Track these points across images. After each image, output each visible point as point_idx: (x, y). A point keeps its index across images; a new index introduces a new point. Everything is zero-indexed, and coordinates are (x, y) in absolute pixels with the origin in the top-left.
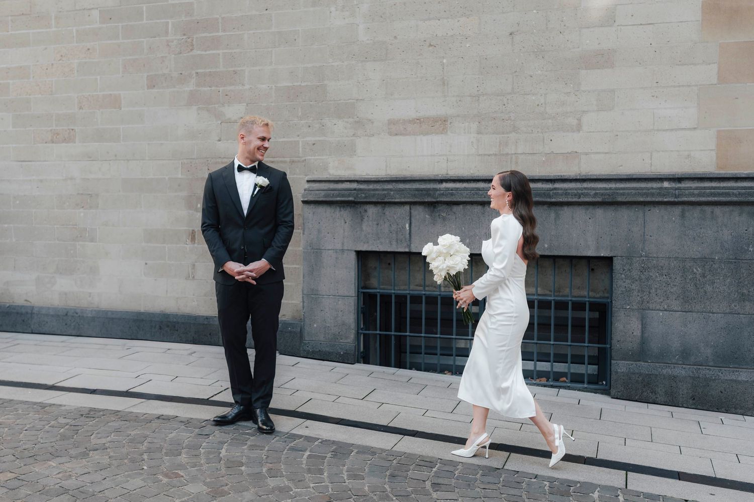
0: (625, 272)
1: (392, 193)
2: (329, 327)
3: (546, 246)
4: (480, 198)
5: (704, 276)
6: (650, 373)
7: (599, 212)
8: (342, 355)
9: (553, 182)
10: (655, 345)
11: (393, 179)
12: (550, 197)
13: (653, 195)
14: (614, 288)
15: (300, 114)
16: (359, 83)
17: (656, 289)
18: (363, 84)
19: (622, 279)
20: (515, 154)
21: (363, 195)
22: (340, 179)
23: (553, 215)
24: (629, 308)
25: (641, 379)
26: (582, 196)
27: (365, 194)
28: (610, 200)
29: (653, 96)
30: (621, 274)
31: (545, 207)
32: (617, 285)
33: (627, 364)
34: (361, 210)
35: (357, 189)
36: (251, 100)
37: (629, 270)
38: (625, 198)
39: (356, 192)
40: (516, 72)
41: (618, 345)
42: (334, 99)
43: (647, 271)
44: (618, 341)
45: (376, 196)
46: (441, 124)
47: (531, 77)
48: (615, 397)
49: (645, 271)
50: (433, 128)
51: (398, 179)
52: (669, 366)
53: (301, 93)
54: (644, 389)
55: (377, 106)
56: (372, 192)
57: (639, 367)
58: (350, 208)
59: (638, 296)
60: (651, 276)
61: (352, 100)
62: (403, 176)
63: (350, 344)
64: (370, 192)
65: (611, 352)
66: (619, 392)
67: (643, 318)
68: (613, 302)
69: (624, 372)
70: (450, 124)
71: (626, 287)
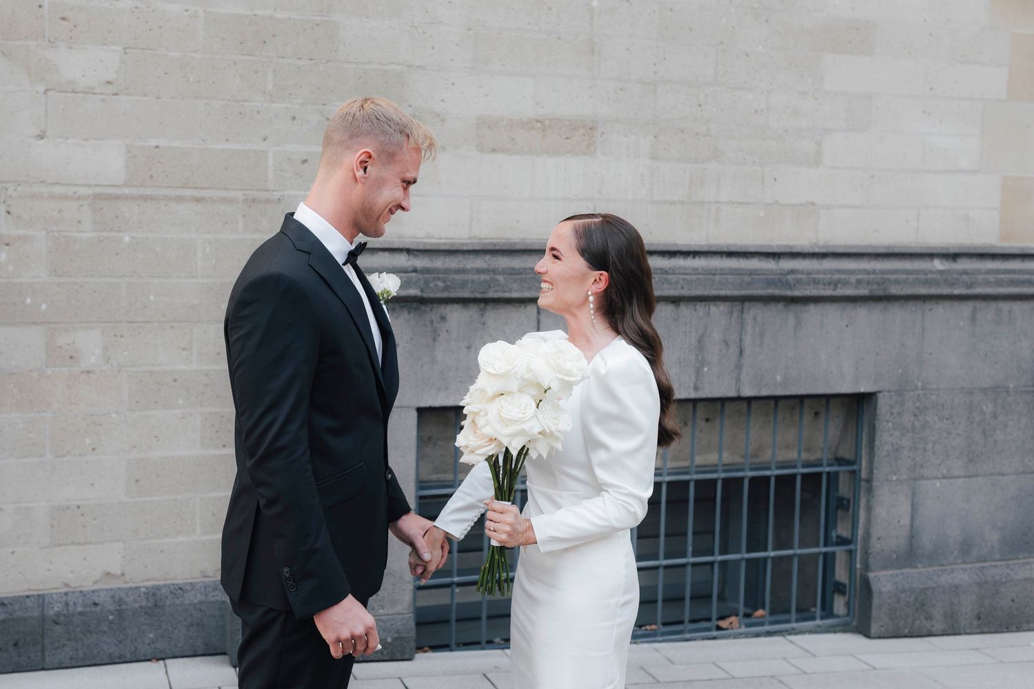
1: (501, 278)
3: (779, 378)
4: (675, 289)
5: (995, 416)
6: (925, 586)
7: (862, 313)
8: (390, 644)
9: (776, 258)
10: (927, 540)
11: (488, 248)
12: (790, 288)
13: (937, 283)
14: (876, 448)
15: (270, 86)
16: (416, 28)
17: (934, 443)
18: (425, 33)
20: (717, 202)
21: (440, 284)
23: (791, 320)
24: (897, 480)
25: (913, 598)
26: (839, 285)
27: (444, 282)
28: (880, 293)
29: (924, 112)
30: (888, 422)
31: (780, 306)
32: (881, 441)
33: (891, 575)
34: (433, 317)
35: (419, 268)
36: (136, 39)
37: (899, 414)
38: (902, 289)
39: (420, 276)
40: (722, 43)
41: (878, 546)
42: (356, 59)
43: (923, 414)
44: (879, 538)
45: (470, 285)
46: (584, 135)
47: (748, 55)
48: (877, 635)
49: (921, 414)
50: (568, 141)
51: (498, 248)
52: (946, 570)
53: (274, 36)
54: (917, 615)
55: (453, 84)
56: (456, 277)
57: (908, 577)
58: (409, 313)
59: (909, 457)
60: (928, 422)
61: (398, 64)
62: (504, 241)
63: (403, 616)
64: (451, 276)
65: (868, 558)
66: (883, 626)
67: (914, 494)
68: (875, 471)
69: (889, 592)
70: (601, 136)
71: (892, 444)
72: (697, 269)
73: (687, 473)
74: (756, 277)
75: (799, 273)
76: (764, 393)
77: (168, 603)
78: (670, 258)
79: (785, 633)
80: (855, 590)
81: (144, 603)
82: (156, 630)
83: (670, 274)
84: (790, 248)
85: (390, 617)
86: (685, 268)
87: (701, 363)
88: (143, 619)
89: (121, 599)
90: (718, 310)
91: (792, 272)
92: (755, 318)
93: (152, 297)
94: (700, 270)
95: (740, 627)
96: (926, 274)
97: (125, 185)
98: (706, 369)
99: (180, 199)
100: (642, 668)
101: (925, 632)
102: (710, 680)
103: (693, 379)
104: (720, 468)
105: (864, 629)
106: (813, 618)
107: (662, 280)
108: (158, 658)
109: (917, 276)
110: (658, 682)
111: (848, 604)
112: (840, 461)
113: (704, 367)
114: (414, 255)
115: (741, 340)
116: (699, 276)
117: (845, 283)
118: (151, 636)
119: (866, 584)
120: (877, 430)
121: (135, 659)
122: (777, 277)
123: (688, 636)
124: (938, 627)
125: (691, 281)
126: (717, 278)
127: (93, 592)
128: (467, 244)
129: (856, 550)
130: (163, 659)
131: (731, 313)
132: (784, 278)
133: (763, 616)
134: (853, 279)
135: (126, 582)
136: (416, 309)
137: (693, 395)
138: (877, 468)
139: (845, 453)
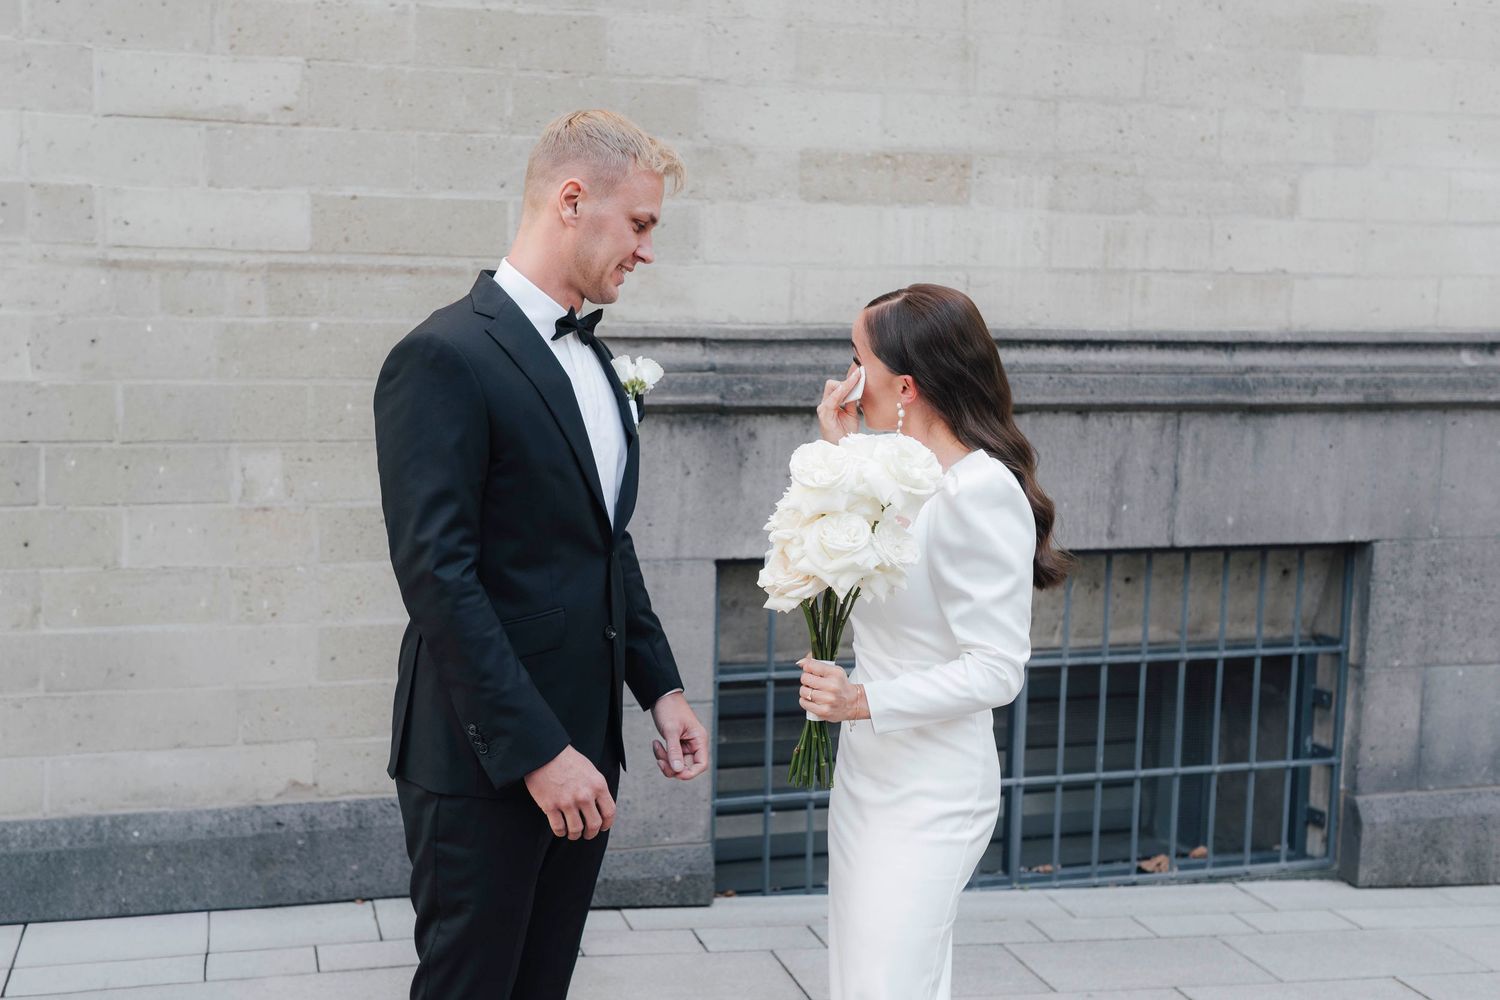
0: (1397, 579)
2: (628, 802)
3: (1230, 521)
4: (1081, 394)
6: (1439, 816)
7: (1353, 429)
8: (679, 884)
10: (1442, 752)
11: (816, 336)
12: (1249, 393)
13: (1465, 385)
14: (1370, 621)
15: (509, 111)
16: (714, 24)
17: (1455, 614)
18: (726, 32)
19: (1389, 596)
20: (1144, 270)
21: (748, 387)
22: (650, 334)
23: (1250, 438)
24: (1400, 666)
25: (1420, 832)
26: (1320, 388)
27: (753, 384)
28: (1381, 399)
29: (1451, 137)
30: (1388, 583)
31: (1234, 418)
32: (1377, 611)
33: (1389, 800)
34: (739, 435)
35: (718, 366)
36: (323, 46)
37: (1405, 572)
38: (1412, 394)
39: (720, 376)
40: (1153, 40)
41: (1371, 759)
42: (629, 70)
43: (1439, 573)
44: (1372, 748)
45: (789, 388)
46: (953, 175)
47: (1191, 58)
48: (1368, 884)
49: (1436, 573)
50: (931, 184)
51: (830, 336)
52: (1469, 794)
53: (514, 39)
54: (1425, 856)
55: (767, 105)
56: (771, 377)
57: (1414, 804)
58: (704, 428)
59: (1419, 633)
60: (1446, 584)
61: (689, 77)
62: (839, 327)
63: (695, 846)
64: (763, 376)
65: (1356, 775)
66: (1375, 871)
67: (1425, 686)
68: (1368, 653)
69: (1386, 823)
70: (978, 177)
71: (1395, 615)
72: (1113, 366)
73: (1098, 654)
74: (1199, 377)
75: (1261, 372)
76: (1209, 541)
77: (377, 823)
78: (1076, 350)
79: (1235, 879)
80: (1338, 819)
81: (344, 824)
82: (360, 860)
83: (1074, 373)
84: (1250, 335)
85: (681, 847)
86: (1097, 365)
87: (1118, 498)
88: (343, 845)
89: (313, 818)
90: (1143, 424)
91: (1252, 369)
92: (1196, 436)
93: (349, 407)
94: (1118, 367)
95: (1171, 869)
96: (1448, 372)
97: (311, 251)
98: (1125, 507)
99: (385, 270)
100: (1029, 922)
101: (1437, 881)
102: (1126, 939)
103: (1107, 522)
104: (1145, 648)
105: (1348, 876)
106: (1276, 860)
107: (1063, 382)
108: (364, 897)
109: (1435, 376)
110: (1052, 941)
111: (1326, 840)
112: (1319, 639)
113: (1122, 505)
114: (712, 347)
115: (1176, 467)
116: (1116, 376)
117: (1330, 386)
118: (355, 867)
119: (1353, 811)
120: (1372, 595)
121: (332, 899)
122: (1230, 377)
123: (1096, 880)
124: (1456, 873)
125: (1105, 382)
126: (1143, 378)
127: (276, 807)
128: (787, 331)
129: (1339, 765)
130: (371, 900)
131: (1162, 428)
132: (1239, 378)
133: (1204, 856)
134: (1340, 379)
135: (320, 795)
136: (715, 422)
137: (1106, 544)
138: (1371, 649)
139: (1328, 628)
